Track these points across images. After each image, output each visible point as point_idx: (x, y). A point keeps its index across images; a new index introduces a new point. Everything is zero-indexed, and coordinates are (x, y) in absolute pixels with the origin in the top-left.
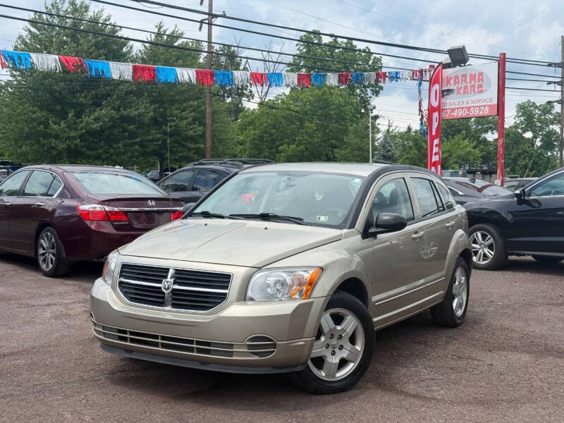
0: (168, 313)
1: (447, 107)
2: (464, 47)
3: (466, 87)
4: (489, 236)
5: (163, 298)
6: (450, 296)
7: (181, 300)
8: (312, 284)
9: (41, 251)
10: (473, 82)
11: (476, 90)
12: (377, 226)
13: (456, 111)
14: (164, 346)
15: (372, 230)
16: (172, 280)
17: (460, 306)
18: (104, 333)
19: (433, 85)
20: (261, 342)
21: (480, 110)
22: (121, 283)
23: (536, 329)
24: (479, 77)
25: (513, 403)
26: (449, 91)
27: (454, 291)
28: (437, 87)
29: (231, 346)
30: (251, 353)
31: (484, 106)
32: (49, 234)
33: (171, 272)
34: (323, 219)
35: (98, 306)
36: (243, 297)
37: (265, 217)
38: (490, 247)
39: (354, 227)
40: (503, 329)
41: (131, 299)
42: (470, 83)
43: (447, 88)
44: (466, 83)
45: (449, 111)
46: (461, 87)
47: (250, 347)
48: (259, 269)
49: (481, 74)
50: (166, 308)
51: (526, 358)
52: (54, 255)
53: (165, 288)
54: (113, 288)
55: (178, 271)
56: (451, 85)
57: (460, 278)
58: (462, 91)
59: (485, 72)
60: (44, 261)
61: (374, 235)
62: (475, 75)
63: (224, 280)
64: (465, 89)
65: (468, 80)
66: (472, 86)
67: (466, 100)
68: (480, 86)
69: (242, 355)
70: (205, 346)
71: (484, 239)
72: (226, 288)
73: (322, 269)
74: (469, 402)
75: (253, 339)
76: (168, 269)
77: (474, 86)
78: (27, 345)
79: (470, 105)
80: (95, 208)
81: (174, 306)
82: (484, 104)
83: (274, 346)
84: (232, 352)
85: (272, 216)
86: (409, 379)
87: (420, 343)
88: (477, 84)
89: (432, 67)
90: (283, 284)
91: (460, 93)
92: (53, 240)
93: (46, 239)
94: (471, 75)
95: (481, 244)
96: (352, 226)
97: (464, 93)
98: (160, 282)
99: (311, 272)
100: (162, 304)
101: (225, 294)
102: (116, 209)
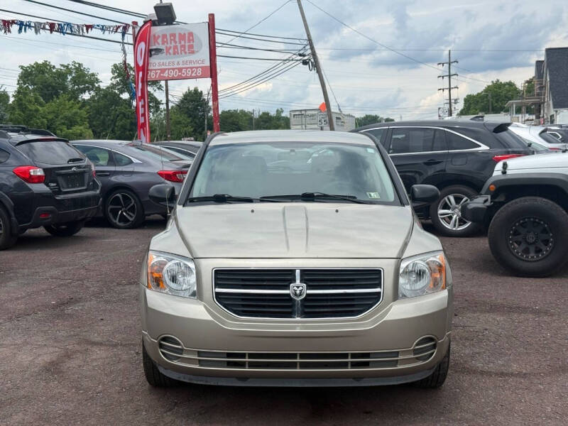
0: (298, 325)
1: (157, 67)
2: (171, 5)
3: (175, 47)
5: (293, 306)
10: (183, 43)
11: (187, 50)
13: (167, 72)
14: (304, 365)
16: (304, 284)
19: (139, 43)
21: (192, 72)
22: (219, 295)
24: (189, 38)
26: (158, 51)
28: (142, 45)
29: (397, 354)
31: (197, 68)
34: (374, 195)
37: (308, 198)
42: (180, 43)
43: (154, 47)
44: (176, 42)
45: (159, 71)
46: (170, 48)
47: (416, 351)
48: (401, 259)
49: (191, 34)
53: (295, 295)
55: (304, 272)
56: (159, 44)
58: (171, 51)
59: (195, 31)
62: (185, 34)
63: (372, 277)
64: (174, 49)
65: (177, 39)
66: (182, 46)
67: (176, 60)
68: (190, 47)
69: (407, 362)
70: (363, 359)
75: (419, 342)
76: (294, 271)
77: (184, 46)
79: (181, 66)
82: (196, 65)
83: (435, 346)
84: (397, 360)
85: (318, 196)
88: (187, 44)
89: (135, 23)
91: (170, 54)
94: (180, 34)
97: (174, 54)
101: (378, 293)
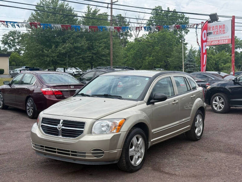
0: (60, 139)
1: (209, 40)
2: (216, 14)
3: (217, 31)
4: (222, 99)
5: (58, 132)
6: (194, 127)
7: (66, 133)
8: (121, 125)
9: (28, 108)
10: (220, 29)
11: (222, 32)
12: (154, 99)
13: (213, 42)
14: (58, 153)
15: (152, 101)
16: (62, 125)
17: (199, 131)
18: (36, 147)
19: (203, 30)
20: (97, 151)
21: (224, 41)
22: (42, 126)
23: (233, 141)
24: (223, 26)
25: (209, 176)
26: (210, 33)
27: (196, 125)
28: (205, 31)
29: (85, 153)
30: (94, 156)
31: (226, 40)
32: (30, 100)
33: (61, 121)
34: (130, 96)
35: (34, 135)
36: (90, 132)
37: (106, 96)
38: (222, 103)
39: (143, 100)
40: (218, 141)
41: (46, 133)
44: (218, 29)
45: (210, 42)
46: (215, 31)
47: (93, 153)
48: (97, 120)
50: (59, 137)
51: (223, 155)
52: (32, 109)
53: (59, 128)
54: (39, 128)
55: (64, 121)
56: (211, 30)
57: (199, 119)
58: (216, 33)
59: (226, 24)
60: (29, 112)
61: (153, 103)
62: (221, 25)
63: (82, 125)
65: (218, 28)
66: (220, 31)
67: (217, 37)
68: (224, 31)
69: (90, 157)
70: (74, 153)
71: (219, 100)
72: (83, 128)
73: (125, 119)
74: (190, 176)
75: (94, 150)
76: (60, 120)
77: (221, 31)
78: (11, 150)
79: (219, 39)
80: (48, 90)
81: (63, 136)
82: (226, 38)
83: (103, 153)
84: (85, 155)
85: (109, 95)
86: (168, 165)
87: (178, 148)
88: (222, 30)
89: (203, 22)
90: (108, 126)
92: (32, 103)
93: (29, 103)
94: (219, 26)
95: (218, 102)
96: (142, 99)
97: (217, 34)
98: (57, 125)
99: (120, 121)
100: (57, 135)
101: (83, 131)
102: (57, 90)
